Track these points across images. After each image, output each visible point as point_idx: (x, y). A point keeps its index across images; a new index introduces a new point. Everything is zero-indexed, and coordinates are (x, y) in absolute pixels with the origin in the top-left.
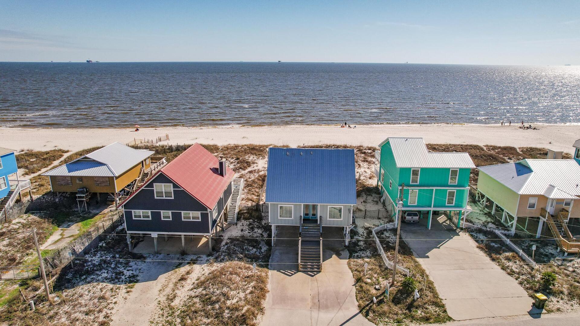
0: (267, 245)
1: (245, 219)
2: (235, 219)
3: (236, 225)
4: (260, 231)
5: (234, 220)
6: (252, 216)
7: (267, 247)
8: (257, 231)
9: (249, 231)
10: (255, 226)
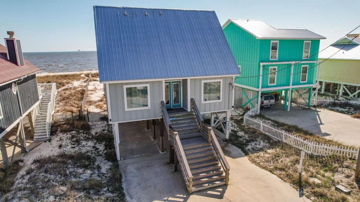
0: (109, 160)
1: (64, 131)
2: (47, 133)
3: (49, 141)
4: (90, 143)
5: (46, 135)
6: (74, 127)
7: (110, 163)
8: (87, 144)
9: (73, 146)
10: (82, 138)
